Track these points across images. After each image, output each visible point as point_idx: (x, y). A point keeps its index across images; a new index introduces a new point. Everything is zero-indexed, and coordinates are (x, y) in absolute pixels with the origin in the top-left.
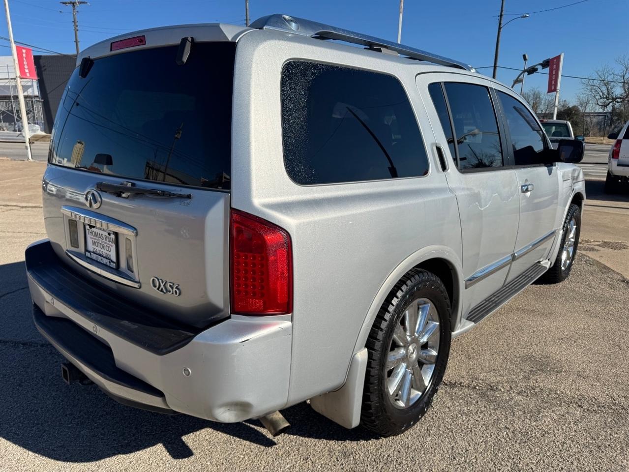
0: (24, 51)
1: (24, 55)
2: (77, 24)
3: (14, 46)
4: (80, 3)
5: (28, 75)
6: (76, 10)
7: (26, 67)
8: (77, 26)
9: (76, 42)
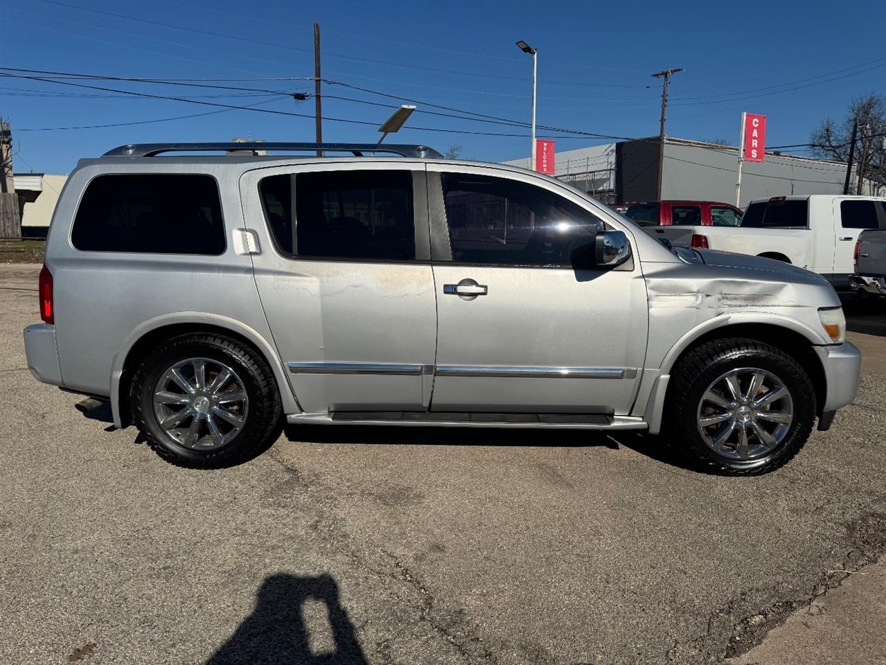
0: (545, 144)
1: (545, 149)
2: (667, 98)
3: (535, 140)
4: (673, 72)
5: (545, 170)
6: (668, 82)
7: (545, 161)
8: (666, 101)
9: (663, 120)
